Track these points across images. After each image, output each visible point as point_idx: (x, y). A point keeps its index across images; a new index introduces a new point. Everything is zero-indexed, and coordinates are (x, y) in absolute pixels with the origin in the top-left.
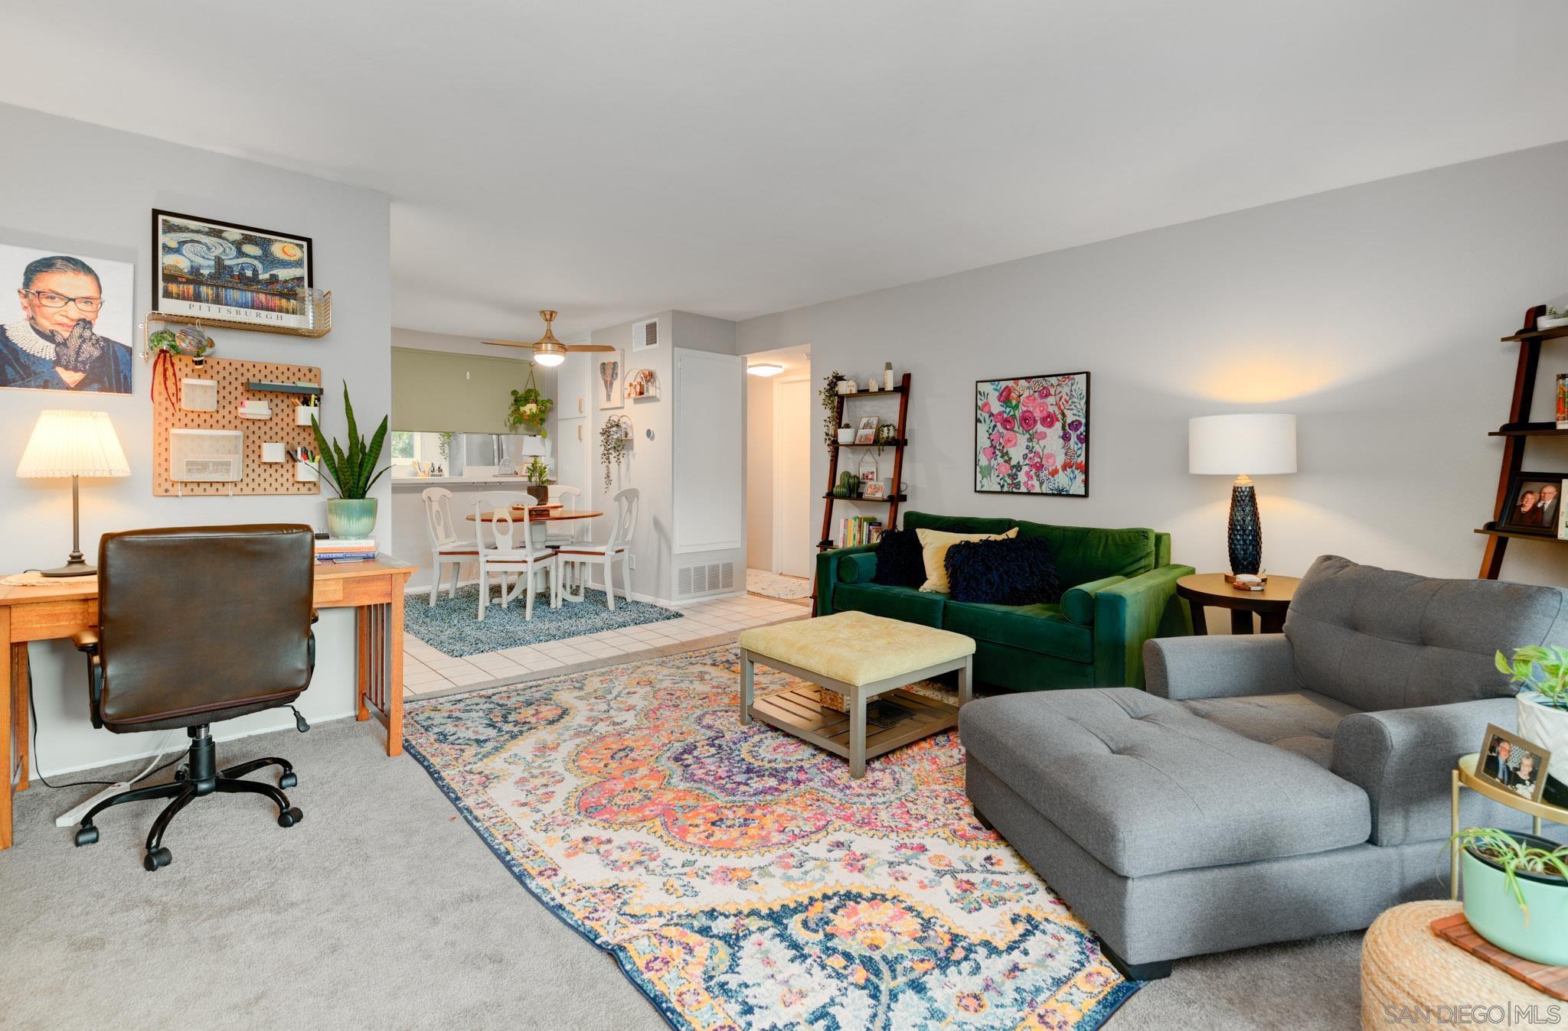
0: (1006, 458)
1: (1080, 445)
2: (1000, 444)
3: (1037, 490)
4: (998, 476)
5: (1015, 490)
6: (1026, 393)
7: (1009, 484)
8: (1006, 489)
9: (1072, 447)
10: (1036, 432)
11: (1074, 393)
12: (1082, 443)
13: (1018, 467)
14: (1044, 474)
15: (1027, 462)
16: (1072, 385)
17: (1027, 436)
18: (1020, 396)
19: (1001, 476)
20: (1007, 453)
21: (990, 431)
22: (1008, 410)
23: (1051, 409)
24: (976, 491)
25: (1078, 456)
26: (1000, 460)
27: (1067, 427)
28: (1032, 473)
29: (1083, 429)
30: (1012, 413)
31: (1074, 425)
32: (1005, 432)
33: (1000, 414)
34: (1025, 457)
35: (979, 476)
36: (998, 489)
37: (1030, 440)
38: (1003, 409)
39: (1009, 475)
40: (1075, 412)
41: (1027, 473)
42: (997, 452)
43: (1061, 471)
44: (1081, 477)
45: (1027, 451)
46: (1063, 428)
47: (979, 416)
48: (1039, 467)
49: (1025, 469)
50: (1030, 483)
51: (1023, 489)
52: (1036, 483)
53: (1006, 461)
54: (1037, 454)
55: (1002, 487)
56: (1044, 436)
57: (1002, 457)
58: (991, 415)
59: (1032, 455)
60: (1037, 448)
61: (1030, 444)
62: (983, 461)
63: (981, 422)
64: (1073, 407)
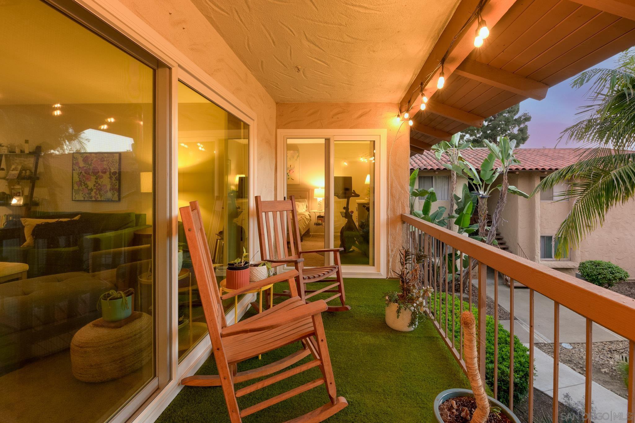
0: (86, 186)
1: (116, 181)
2: (84, 180)
3: (99, 199)
4: (82, 194)
5: (90, 199)
6: (95, 159)
7: (87, 197)
8: (86, 199)
9: (113, 182)
10: (99, 176)
11: (114, 161)
12: (117, 181)
13: (92, 190)
14: (102, 192)
15: (95, 188)
16: (113, 157)
17: (95, 177)
18: (92, 160)
19: (84, 194)
20: (86, 184)
21: (79, 174)
22: (87, 165)
23: (105, 167)
24: (73, 200)
25: (116, 185)
26: (84, 187)
27: (111, 174)
28: (97, 192)
29: (117, 175)
30: (89, 167)
31: (115, 173)
32: (86, 175)
33: (83, 167)
34: (94, 185)
35: (74, 194)
36: (82, 199)
37: (96, 179)
38: (85, 165)
39: (87, 194)
40: (115, 168)
41: (95, 193)
42: (82, 183)
43: (109, 192)
44: (116, 194)
45: (95, 183)
46: (110, 175)
47: (74, 168)
48: (100, 190)
49: (94, 190)
50: (96, 196)
51: (94, 199)
52: (98, 196)
53: (86, 187)
54: (99, 184)
55: (84, 198)
56: (102, 177)
57: (84, 185)
58: (80, 168)
59: (97, 185)
60: (100, 182)
61: (96, 180)
62: (76, 187)
63: (75, 170)
64: (113, 166)
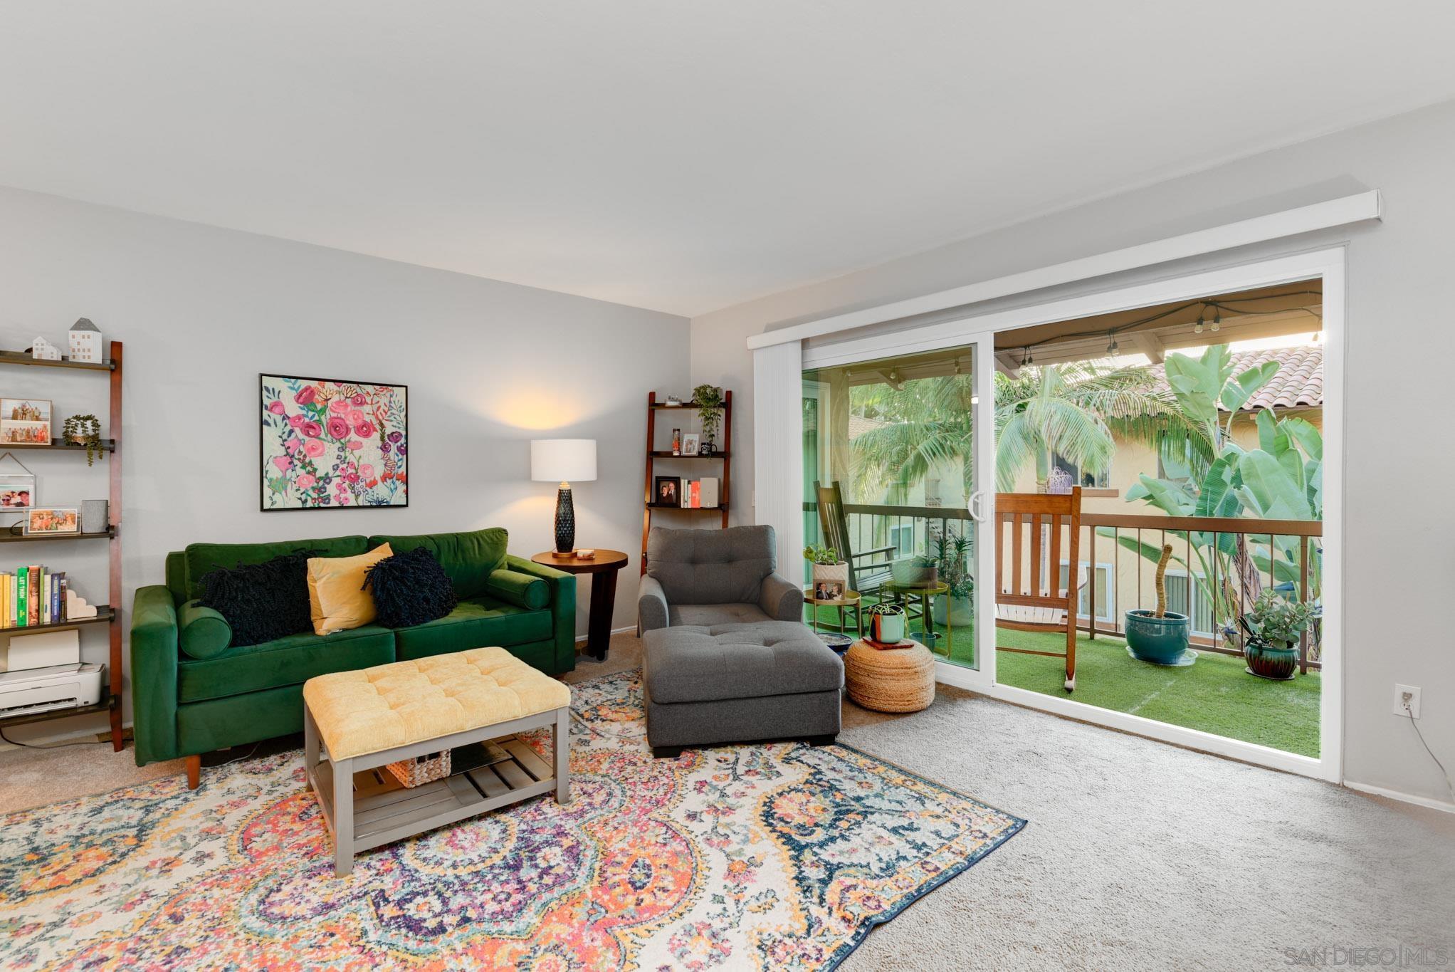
0: (309, 468)
1: (400, 457)
2: (300, 452)
3: (352, 503)
4: (297, 490)
5: (322, 505)
6: (336, 398)
7: (313, 499)
8: (309, 504)
9: (392, 458)
10: (349, 441)
11: (393, 405)
12: (403, 455)
13: (327, 479)
14: (359, 486)
15: (338, 473)
16: (391, 396)
17: (338, 445)
18: (327, 400)
19: (302, 490)
20: (310, 463)
21: (285, 437)
22: (311, 414)
23: (367, 419)
24: (262, 510)
25: (400, 467)
26: (300, 471)
27: (386, 438)
28: (346, 485)
29: (403, 440)
30: (316, 418)
31: (394, 437)
32: (307, 439)
33: (299, 417)
34: (336, 468)
35: (267, 491)
36: (299, 505)
37: (342, 449)
38: (304, 412)
39: (314, 489)
40: (395, 423)
41: (339, 486)
42: (296, 462)
43: (380, 483)
44: (402, 487)
45: (338, 462)
46: (382, 438)
47: (265, 417)
48: (354, 479)
49: (336, 481)
50: (342, 496)
51: (334, 503)
52: (351, 497)
53: (309, 473)
54: (351, 465)
55: (306, 501)
56: (359, 446)
57: (304, 467)
58: (285, 417)
59: (345, 466)
60: (351, 458)
61: (342, 454)
62: (273, 472)
63: (269, 424)
64: (392, 418)
